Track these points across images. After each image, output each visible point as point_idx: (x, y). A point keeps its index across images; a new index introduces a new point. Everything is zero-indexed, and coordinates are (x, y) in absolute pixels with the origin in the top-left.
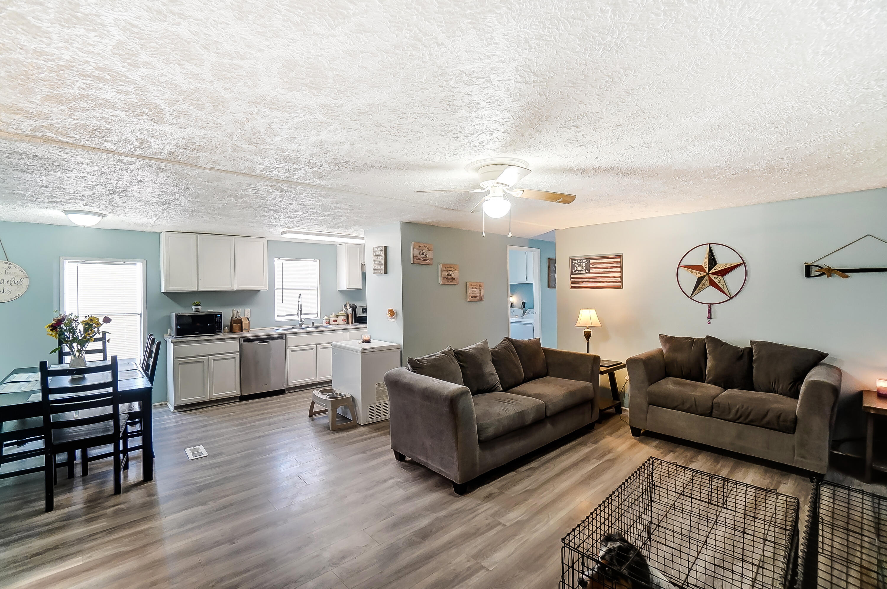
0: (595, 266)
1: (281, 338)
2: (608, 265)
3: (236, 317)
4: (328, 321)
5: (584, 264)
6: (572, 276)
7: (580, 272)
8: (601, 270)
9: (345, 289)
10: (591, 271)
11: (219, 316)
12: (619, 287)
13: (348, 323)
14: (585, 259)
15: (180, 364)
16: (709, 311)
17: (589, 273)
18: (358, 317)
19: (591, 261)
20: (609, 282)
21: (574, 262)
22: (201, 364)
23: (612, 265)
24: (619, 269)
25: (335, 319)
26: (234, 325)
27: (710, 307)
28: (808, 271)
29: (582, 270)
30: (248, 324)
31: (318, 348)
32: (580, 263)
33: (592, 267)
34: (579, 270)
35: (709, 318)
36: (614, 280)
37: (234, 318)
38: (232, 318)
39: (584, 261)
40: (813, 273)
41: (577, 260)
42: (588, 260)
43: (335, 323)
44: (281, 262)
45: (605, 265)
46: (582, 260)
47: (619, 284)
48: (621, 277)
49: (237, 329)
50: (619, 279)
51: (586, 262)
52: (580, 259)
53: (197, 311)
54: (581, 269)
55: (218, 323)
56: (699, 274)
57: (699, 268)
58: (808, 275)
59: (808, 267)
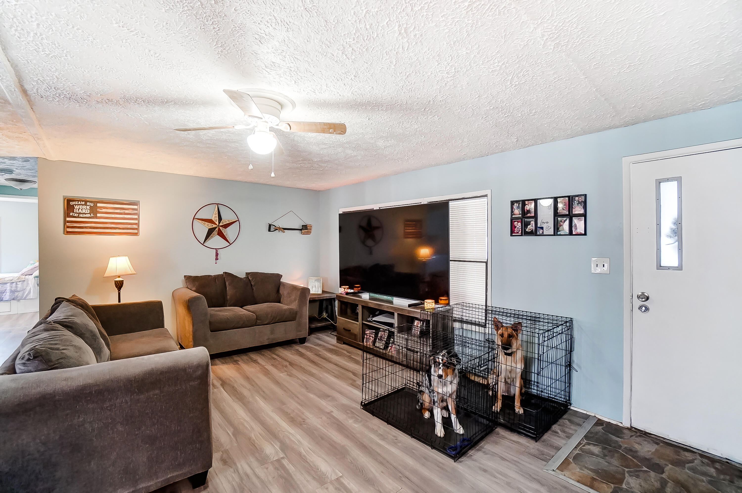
0: (104, 210)
2: (122, 211)
5: (88, 207)
6: (68, 219)
7: (81, 215)
8: (113, 216)
10: (99, 215)
12: (136, 234)
14: (90, 202)
16: (217, 255)
17: (96, 217)
19: (99, 205)
20: (123, 229)
21: (72, 203)
23: (127, 211)
24: (136, 217)
27: (217, 251)
28: (269, 227)
29: (85, 214)
32: (83, 205)
33: (100, 211)
34: (80, 213)
35: (217, 259)
36: (129, 226)
39: (88, 203)
40: (272, 229)
41: (78, 201)
42: (94, 203)
45: (118, 211)
46: (86, 202)
47: (136, 231)
48: (138, 224)
50: (135, 226)
51: (92, 205)
52: (83, 201)
54: (84, 211)
56: (211, 226)
57: (210, 221)
58: (269, 230)
59: (270, 226)
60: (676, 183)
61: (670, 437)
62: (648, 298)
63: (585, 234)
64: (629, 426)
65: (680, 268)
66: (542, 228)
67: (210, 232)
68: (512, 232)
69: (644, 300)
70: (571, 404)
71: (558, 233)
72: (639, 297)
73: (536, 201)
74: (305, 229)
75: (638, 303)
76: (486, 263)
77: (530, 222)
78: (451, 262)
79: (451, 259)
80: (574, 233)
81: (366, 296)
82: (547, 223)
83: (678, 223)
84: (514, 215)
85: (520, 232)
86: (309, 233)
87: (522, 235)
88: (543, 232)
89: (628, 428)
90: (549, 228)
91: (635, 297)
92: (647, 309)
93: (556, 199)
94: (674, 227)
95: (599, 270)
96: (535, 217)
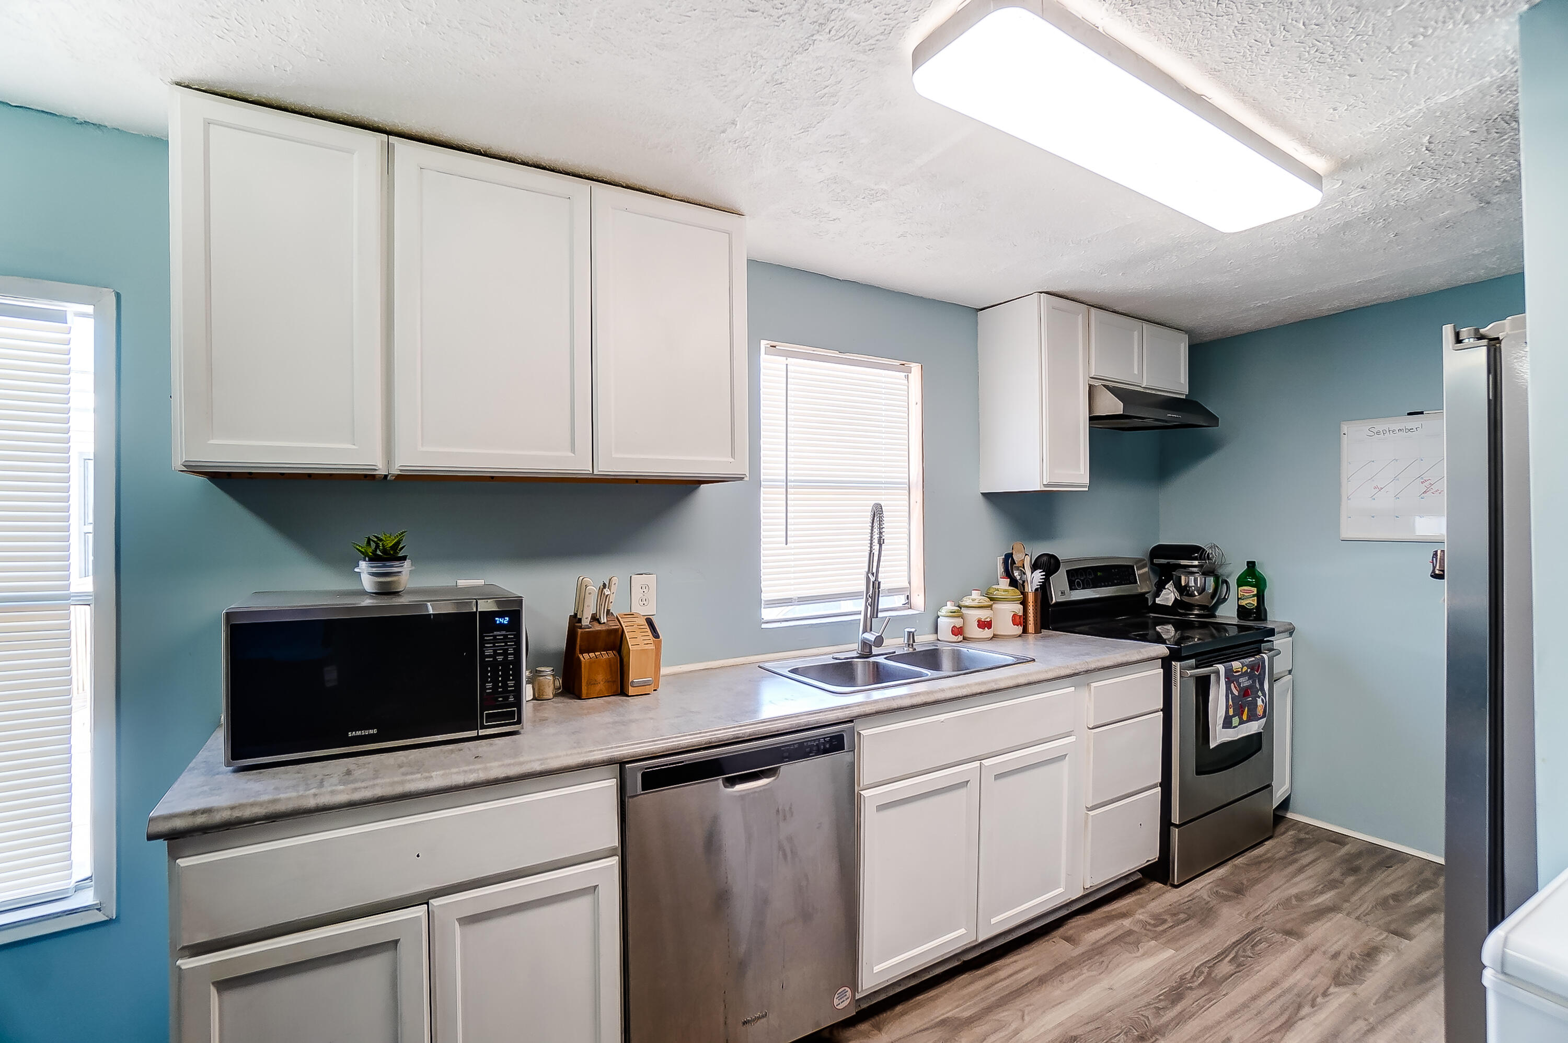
1: (835, 744)
3: (595, 619)
4: (958, 622)
9: (1037, 487)
11: (506, 620)
13: (1025, 631)
15: (224, 985)
18: (1057, 604)
22: (376, 965)
25: (984, 615)
26: (585, 658)
30: (653, 656)
31: (988, 778)
37: (586, 622)
38: (575, 620)
43: (987, 633)
44: (779, 362)
49: (601, 677)
53: (386, 591)
55: (495, 664)
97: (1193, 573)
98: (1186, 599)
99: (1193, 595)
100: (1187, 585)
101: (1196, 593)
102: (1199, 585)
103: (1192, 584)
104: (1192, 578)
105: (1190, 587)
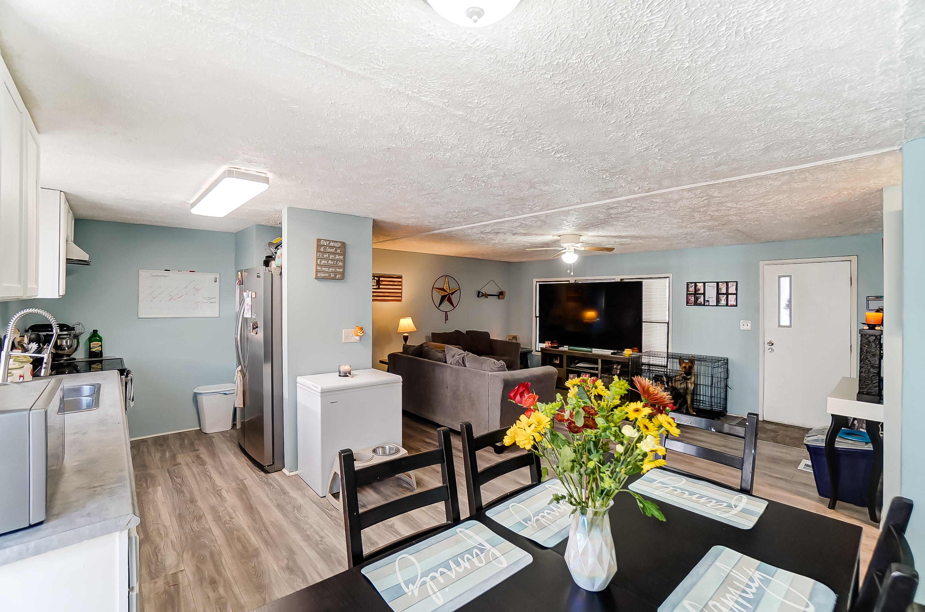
0: (384, 283)
2: (393, 283)
5: (375, 281)
8: (388, 287)
10: (381, 287)
12: (400, 300)
14: (377, 277)
16: (446, 316)
17: (379, 288)
19: (381, 279)
20: (393, 297)
23: (396, 283)
24: (400, 287)
27: (446, 313)
28: (478, 294)
33: (382, 283)
35: (446, 320)
36: (397, 295)
39: (375, 278)
40: (480, 295)
42: (379, 277)
45: (391, 283)
47: (400, 298)
48: (401, 293)
50: (400, 295)
51: (377, 279)
56: (444, 293)
57: (443, 289)
58: (478, 296)
59: (479, 292)
60: (789, 278)
61: (784, 422)
62: (772, 344)
63: (736, 306)
64: (762, 420)
65: (790, 326)
66: (708, 301)
67: (443, 298)
68: (687, 303)
69: (770, 345)
70: (727, 412)
71: (719, 305)
72: (768, 343)
73: (704, 283)
74: (501, 295)
75: (767, 347)
76: (668, 323)
77: (700, 296)
78: (643, 323)
79: (643, 321)
80: (729, 305)
81: (565, 348)
82: (712, 298)
83: (790, 301)
84: (689, 292)
85: (693, 303)
86: (503, 298)
87: (694, 305)
88: (709, 304)
89: (761, 421)
90: (713, 301)
91: (766, 344)
92: (773, 350)
93: (718, 283)
94: (787, 303)
95: (745, 328)
96: (704, 294)
97: (64, 338)
98: (60, 352)
99: (64, 349)
100: (61, 345)
101: (66, 349)
102: (68, 344)
103: (64, 343)
104: (65, 341)
105: (63, 345)
